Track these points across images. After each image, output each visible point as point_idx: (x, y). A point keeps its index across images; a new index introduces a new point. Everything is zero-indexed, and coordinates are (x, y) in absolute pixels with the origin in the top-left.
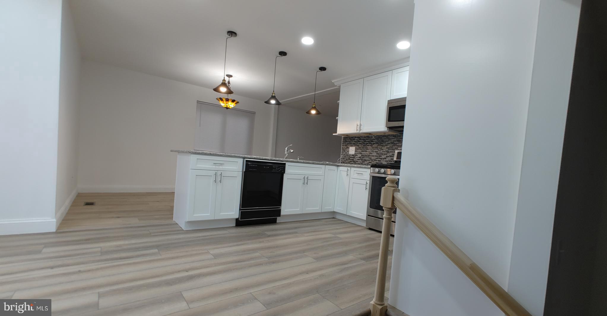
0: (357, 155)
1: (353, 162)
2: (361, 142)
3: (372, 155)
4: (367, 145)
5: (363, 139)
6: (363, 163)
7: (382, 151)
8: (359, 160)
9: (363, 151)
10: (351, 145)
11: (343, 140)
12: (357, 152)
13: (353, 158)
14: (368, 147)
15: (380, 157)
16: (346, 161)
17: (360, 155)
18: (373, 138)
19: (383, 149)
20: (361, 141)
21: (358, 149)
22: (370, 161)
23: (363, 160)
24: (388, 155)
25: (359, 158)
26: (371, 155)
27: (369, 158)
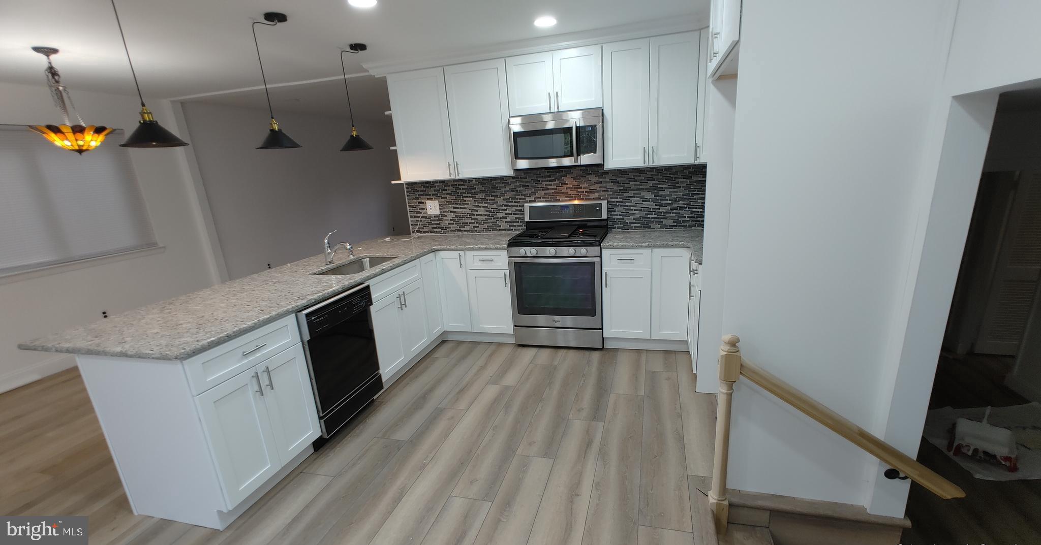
0: (446, 216)
1: (440, 230)
2: (450, 192)
3: (477, 213)
4: (464, 195)
5: (452, 185)
6: (462, 229)
7: (495, 206)
8: (453, 224)
9: (458, 208)
10: (428, 197)
11: (407, 188)
12: (444, 210)
13: (438, 222)
14: (465, 199)
15: (495, 216)
16: (423, 228)
17: (453, 216)
18: (474, 182)
19: (497, 202)
20: (449, 190)
21: (447, 204)
22: (477, 225)
23: (460, 223)
24: (509, 211)
25: (451, 220)
26: (474, 213)
27: (472, 219)
